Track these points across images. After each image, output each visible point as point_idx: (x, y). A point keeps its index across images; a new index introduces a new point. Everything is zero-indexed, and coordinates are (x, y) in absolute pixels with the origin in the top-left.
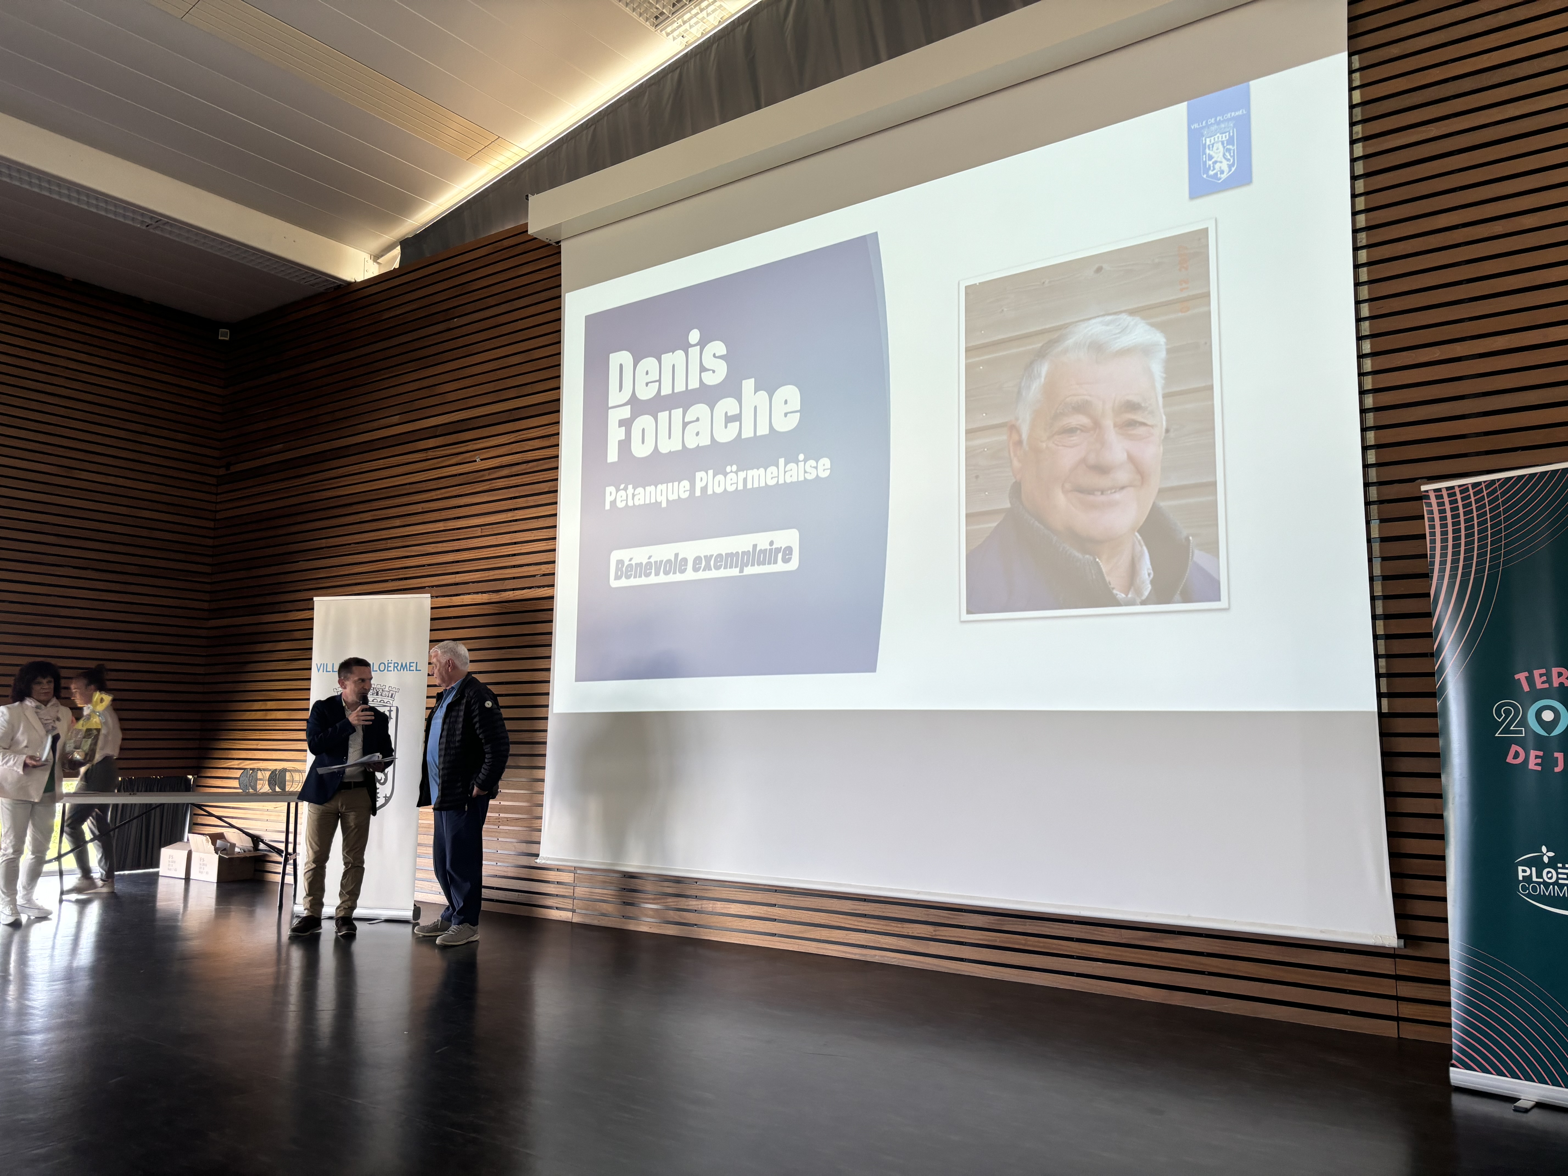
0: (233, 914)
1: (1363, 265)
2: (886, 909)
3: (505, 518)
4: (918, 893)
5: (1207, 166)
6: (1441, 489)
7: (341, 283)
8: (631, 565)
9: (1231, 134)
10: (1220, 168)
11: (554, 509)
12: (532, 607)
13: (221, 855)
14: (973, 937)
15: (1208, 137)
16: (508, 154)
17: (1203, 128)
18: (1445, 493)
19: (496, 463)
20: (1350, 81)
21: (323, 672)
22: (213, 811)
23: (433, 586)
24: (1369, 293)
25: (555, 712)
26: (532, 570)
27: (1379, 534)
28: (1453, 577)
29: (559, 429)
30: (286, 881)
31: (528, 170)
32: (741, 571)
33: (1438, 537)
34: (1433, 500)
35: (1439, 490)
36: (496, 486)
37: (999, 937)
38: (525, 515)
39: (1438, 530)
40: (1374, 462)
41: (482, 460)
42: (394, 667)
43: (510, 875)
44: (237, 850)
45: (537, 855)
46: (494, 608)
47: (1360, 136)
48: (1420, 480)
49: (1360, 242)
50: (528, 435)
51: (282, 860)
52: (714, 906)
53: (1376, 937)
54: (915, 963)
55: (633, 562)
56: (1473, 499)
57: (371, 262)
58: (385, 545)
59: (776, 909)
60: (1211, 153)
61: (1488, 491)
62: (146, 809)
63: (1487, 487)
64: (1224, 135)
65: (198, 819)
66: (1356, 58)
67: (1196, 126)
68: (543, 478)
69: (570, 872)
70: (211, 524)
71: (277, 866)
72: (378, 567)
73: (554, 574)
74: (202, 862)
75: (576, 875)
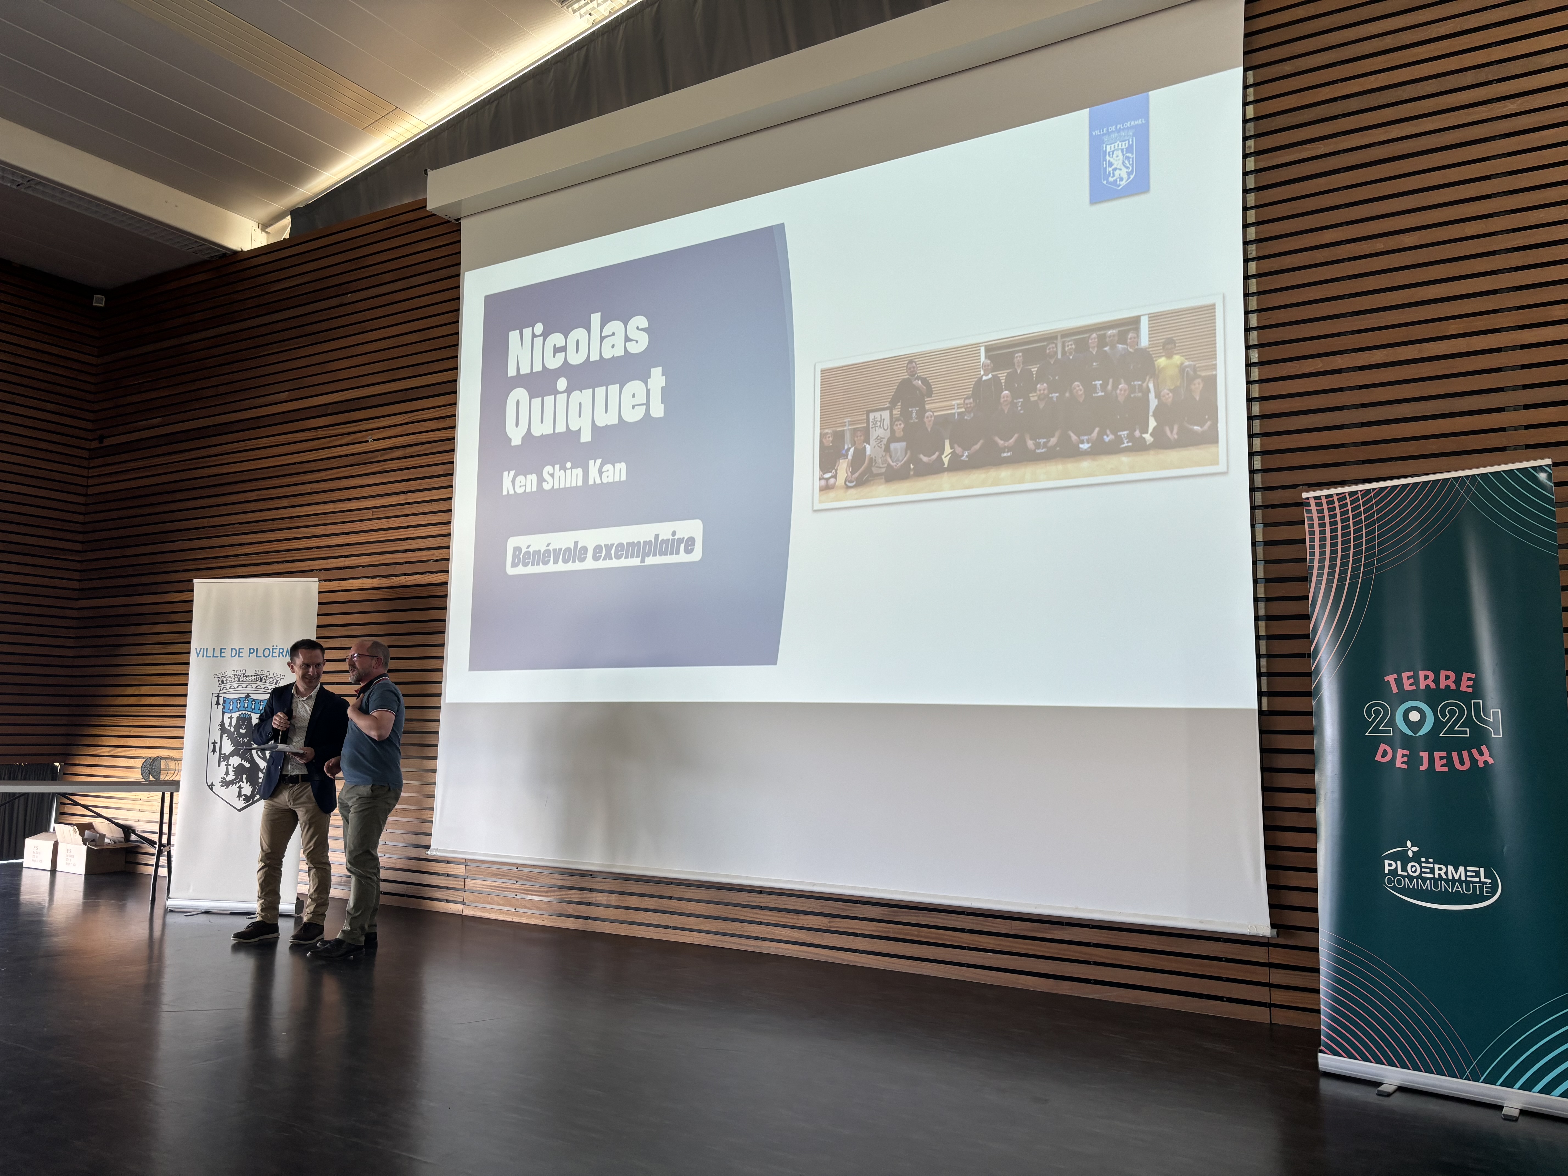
0: (102, 908)
1: (1253, 276)
2: (781, 900)
3: (397, 501)
4: (814, 884)
5: (1107, 173)
6: (1320, 496)
7: (228, 252)
8: (529, 552)
9: (1131, 143)
10: (1120, 175)
11: (448, 493)
12: (425, 593)
13: (89, 846)
14: (867, 929)
15: (1109, 144)
16: (407, 126)
17: (1104, 134)
18: (1324, 500)
19: (388, 444)
20: (1245, 96)
21: (203, 657)
22: (80, 800)
23: (321, 570)
24: (1258, 305)
25: (447, 701)
26: (424, 555)
27: (1263, 538)
28: (1330, 581)
29: (456, 410)
30: (159, 874)
31: (427, 144)
32: (643, 561)
33: (1317, 543)
34: (1313, 508)
35: (1319, 498)
36: (390, 468)
37: (892, 929)
38: (417, 498)
39: (1317, 536)
40: (1260, 468)
41: (374, 440)
42: (279, 653)
43: (398, 866)
44: (107, 841)
45: (428, 847)
46: (383, 593)
47: (1252, 151)
48: (1301, 487)
49: (1250, 254)
50: (423, 416)
51: (155, 852)
52: (609, 898)
53: (1251, 927)
54: (810, 955)
55: (531, 550)
56: (1349, 507)
57: (259, 231)
58: (272, 526)
59: (672, 902)
60: (1112, 160)
61: (1364, 500)
62: (9, 798)
63: (1363, 496)
64: (1124, 143)
65: (64, 808)
66: (1250, 73)
67: (1097, 132)
68: (438, 461)
69: (461, 864)
70: (81, 500)
71: (150, 858)
72: (265, 549)
73: (448, 559)
74: (69, 854)
75: (467, 867)
